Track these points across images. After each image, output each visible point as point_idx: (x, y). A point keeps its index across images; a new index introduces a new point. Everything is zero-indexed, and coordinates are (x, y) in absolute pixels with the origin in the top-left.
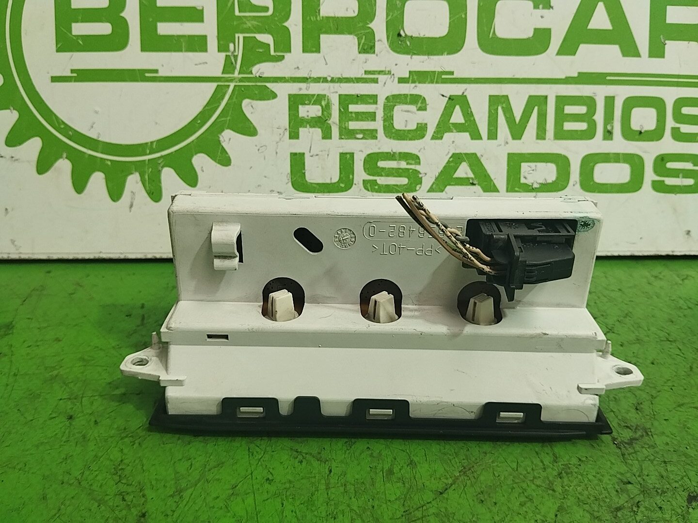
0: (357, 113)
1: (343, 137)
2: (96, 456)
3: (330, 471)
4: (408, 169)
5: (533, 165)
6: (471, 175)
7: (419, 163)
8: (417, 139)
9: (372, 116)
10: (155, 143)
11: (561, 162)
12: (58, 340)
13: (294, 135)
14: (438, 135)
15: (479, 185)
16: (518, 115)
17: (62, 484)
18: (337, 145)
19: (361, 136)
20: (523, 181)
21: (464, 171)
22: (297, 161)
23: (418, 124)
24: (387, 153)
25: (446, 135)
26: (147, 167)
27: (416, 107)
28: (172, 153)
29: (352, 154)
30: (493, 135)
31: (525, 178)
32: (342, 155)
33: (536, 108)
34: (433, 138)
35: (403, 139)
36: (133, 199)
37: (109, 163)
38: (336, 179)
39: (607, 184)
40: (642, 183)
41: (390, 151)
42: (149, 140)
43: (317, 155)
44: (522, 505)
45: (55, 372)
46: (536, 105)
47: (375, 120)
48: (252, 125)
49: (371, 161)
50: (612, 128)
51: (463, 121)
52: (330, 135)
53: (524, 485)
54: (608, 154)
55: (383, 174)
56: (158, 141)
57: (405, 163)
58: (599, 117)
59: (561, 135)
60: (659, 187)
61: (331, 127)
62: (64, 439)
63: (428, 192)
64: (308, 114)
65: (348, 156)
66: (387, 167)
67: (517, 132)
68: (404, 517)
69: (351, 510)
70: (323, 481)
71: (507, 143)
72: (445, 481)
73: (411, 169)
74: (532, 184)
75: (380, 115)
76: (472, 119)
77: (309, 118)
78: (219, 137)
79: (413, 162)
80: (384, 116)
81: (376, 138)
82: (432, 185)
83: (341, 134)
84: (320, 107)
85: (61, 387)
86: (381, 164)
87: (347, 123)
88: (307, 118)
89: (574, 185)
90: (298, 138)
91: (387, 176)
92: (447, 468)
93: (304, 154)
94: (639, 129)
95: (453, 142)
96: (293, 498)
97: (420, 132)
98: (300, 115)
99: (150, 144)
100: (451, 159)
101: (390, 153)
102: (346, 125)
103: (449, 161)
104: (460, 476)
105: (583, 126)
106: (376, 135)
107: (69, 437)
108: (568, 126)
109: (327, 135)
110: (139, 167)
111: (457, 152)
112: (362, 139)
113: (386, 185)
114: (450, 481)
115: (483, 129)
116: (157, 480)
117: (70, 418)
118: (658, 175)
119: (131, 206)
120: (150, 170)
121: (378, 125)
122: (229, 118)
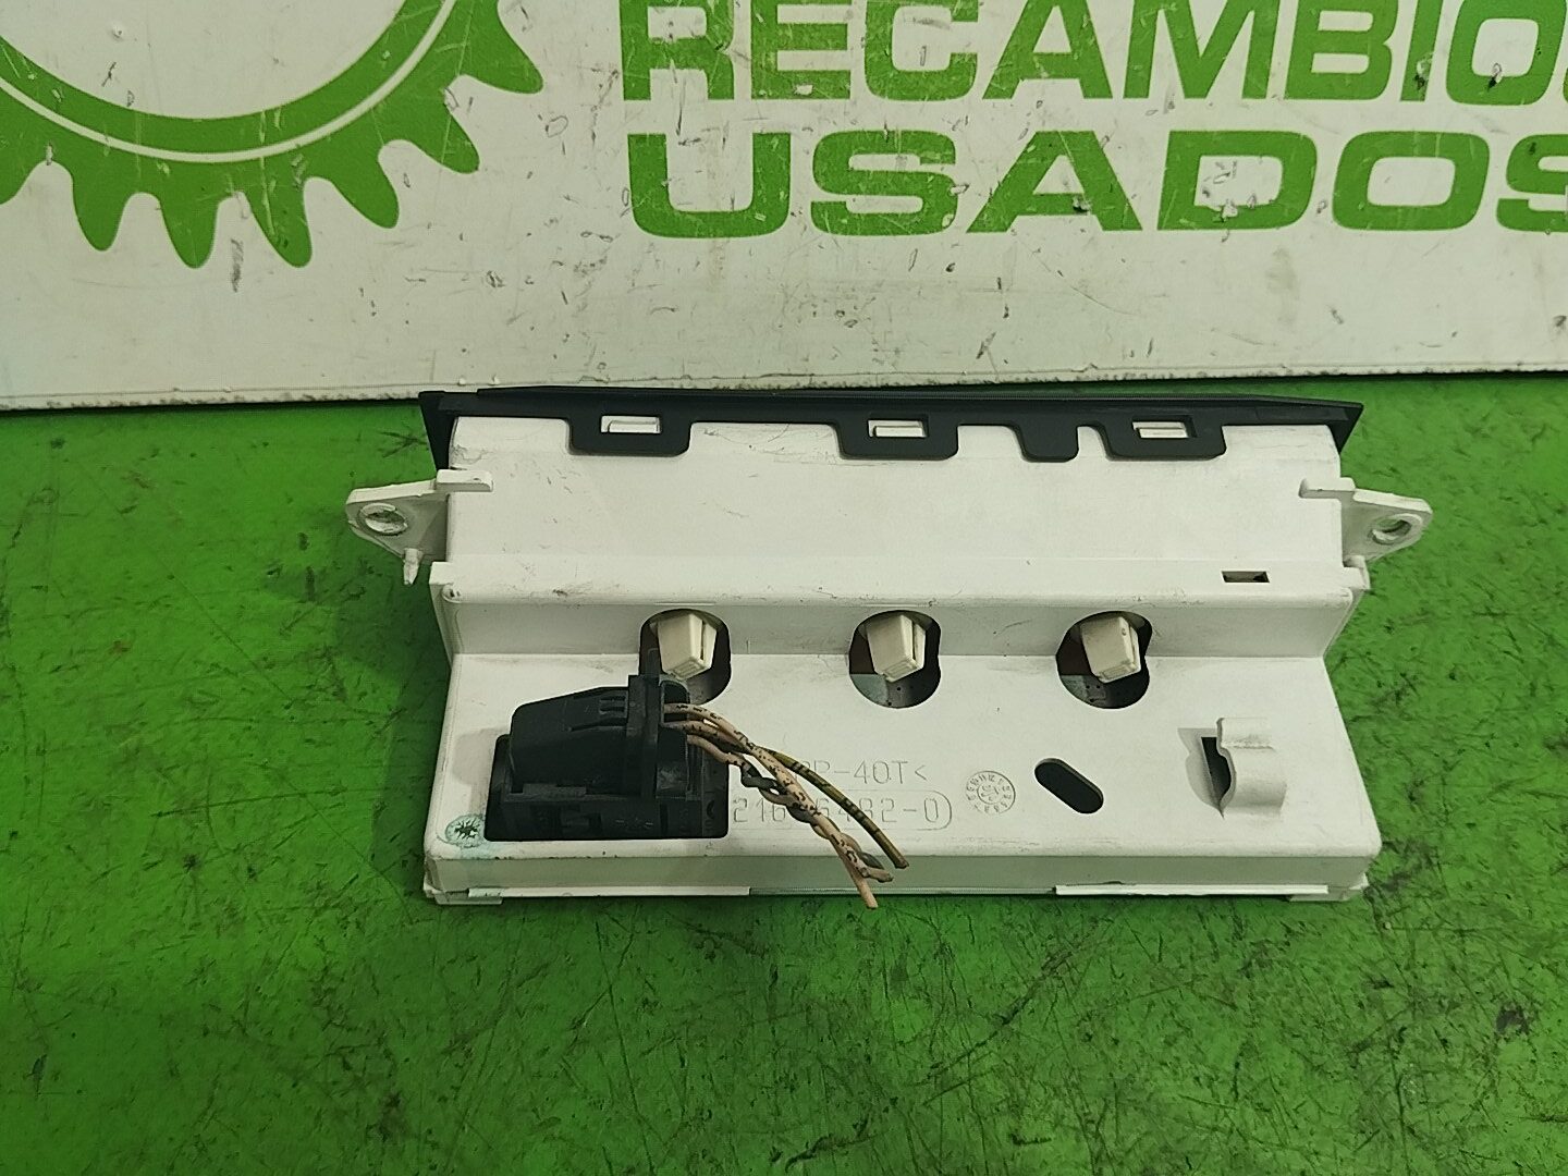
0: (799, 29)
1: (762, 92)
2: (267, 961)
3: (775, 976)
4: (925, 175)
5: (1227, 160)
6: (1077, 187)
7: (952, 160)
8: (950, 97)
9: (835, 36)
10: (277, 115)
11: (1296, 153)
12: (120, 648)
13: (637, 89)
14: (1001, 87)
15: (1093, 213)
16: (1204, 32)
17: (205, 1034)
18: (748, 113)
19: (806, 89)
20: (1200, 200)
21: (1060, 177)
22: (647, 155)
23: (953, 55)
24: (874, 133)
25: (1024, 86)
26: (263, 178)
27: (952, 10)
28: (324, 139)
29: (785, 138)
30: (1138, 85)
31: (1206, 193)
32: (761, 140)
33: (1251, 14)
34: (990, 93)
35: (916, 98)
36: (238, 257)
37: (167, 170)
38: (743, 202)
39: (1396, 208)
40: (1477, 207)
41: (882, 128)
42: (260, 107)
43: (697, 140)
44: (1169, 1043)
45: (132, 741)
46: (1252, 9)
47: (844, 47)
48: (526, 63)
49: (833, 155)
50: (1428, 71)
51: (1067, 49)
52: (729, 91)
53: (1174, 996)
54: (1411, 134)
55: (863, 188)
56: (285, 108)
57: (918, 160)
58: (1399, 43)
59: (1304, 85)
60: (1514, 216)
61: (731, 66)
62: (188, 919)
63: (969, 230)
64: (670, 30)
65: (776, 141)
66: (872, 168)
67: (1198, 77)
68: (933, 1080)
69: (825, 1067)
70: (762, 1002)
71: (1171, 106)
72: (1013, 990)
73: (931, 174)
74: (1223, 207)
75: (857, 32)
76: (1091, 42)
77: (675, 40)
78: (443, 96)
79: (938, 157)
80: (868, 35)
81: (847, 95)
82: (981, 214)
83: (756, 85)
84: (701, 12)
85: (155, 781)
86: (859, 162)
87: (772, 54)
88: (668, 40)
89: (1319, 211)
90: (647, 96)
91: (872, 192)
92: (1018, 961)
93: (663, 137)
94: (1490, 73)
95: (1039, 103)
96: (701, 1045)
97: (955, 78)
98: (651, 35)
99: (263, 116)
100: (1032, 148)
101: (881, 133)
102: (772, 60)
103: (1025, 152)
104: (1044, 977)
105: (1357, 63)
106: (847, 86)
107: (197, 912)
108: (1324, 63)
109: (721, 88)
110: (244, 177)
111: (1048, 128)
112: (809, 96)
113: (868, 215)
114: (1023, 991)
115: (1116, 69)
116: (410, 1014)
117: (192, 863)
118: (1515, 188)
119: (236, 276)
120: (273, 184)
121: (852, 60)
122: (464, 45)
